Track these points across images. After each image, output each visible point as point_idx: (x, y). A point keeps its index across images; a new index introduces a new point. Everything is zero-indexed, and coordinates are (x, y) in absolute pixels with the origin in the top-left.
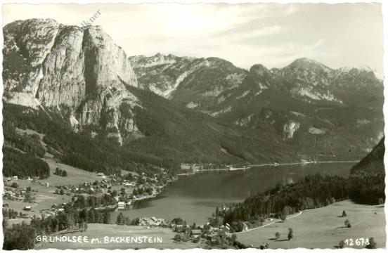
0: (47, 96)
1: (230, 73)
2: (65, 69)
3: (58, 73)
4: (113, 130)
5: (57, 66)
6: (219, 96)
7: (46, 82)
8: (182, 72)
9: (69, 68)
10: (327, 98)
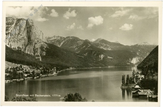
0: (12, 44)
1: (79, 41)
2: (19, 34)
3: (16, 35)
4: (38, 56)
5: (16, 33)
6: (75, 48)
7: (12, 39)
8: (62, 41)
10: (109, 49)
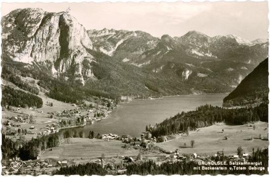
1: (149, 40)
3: (44, 41)
4: (79, 76)
5: (44, 37)
7: (37, 47)
8: (119, 40)
9: (51, 39)
10: (208, 55)
